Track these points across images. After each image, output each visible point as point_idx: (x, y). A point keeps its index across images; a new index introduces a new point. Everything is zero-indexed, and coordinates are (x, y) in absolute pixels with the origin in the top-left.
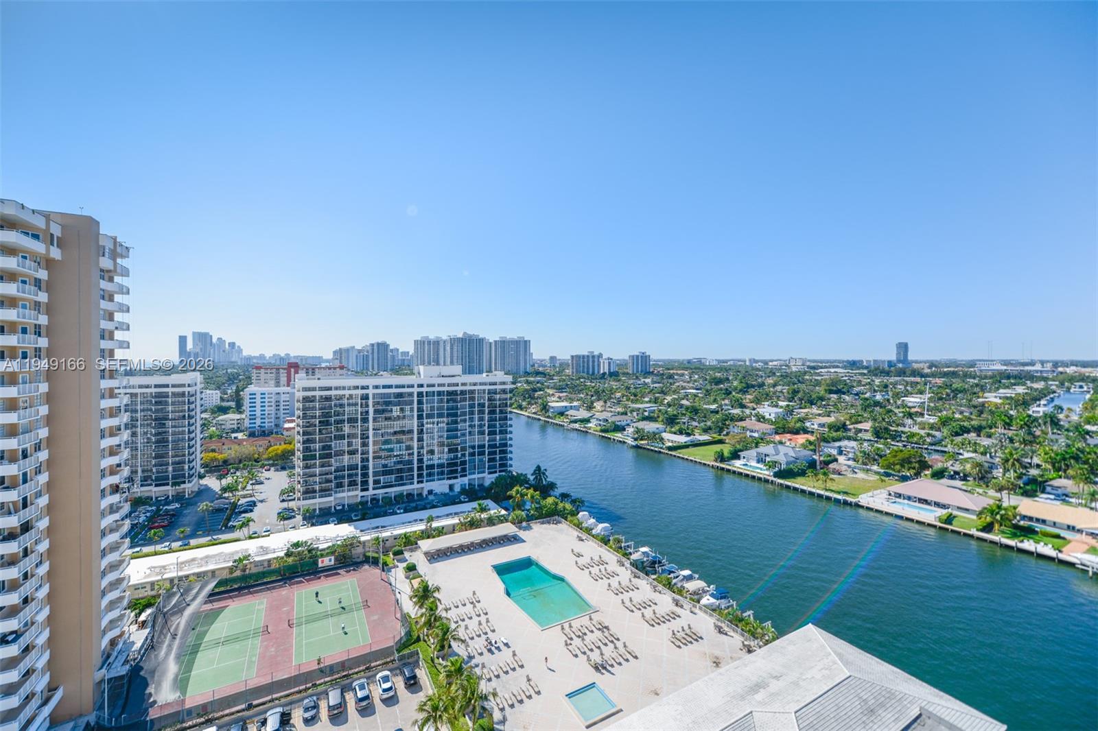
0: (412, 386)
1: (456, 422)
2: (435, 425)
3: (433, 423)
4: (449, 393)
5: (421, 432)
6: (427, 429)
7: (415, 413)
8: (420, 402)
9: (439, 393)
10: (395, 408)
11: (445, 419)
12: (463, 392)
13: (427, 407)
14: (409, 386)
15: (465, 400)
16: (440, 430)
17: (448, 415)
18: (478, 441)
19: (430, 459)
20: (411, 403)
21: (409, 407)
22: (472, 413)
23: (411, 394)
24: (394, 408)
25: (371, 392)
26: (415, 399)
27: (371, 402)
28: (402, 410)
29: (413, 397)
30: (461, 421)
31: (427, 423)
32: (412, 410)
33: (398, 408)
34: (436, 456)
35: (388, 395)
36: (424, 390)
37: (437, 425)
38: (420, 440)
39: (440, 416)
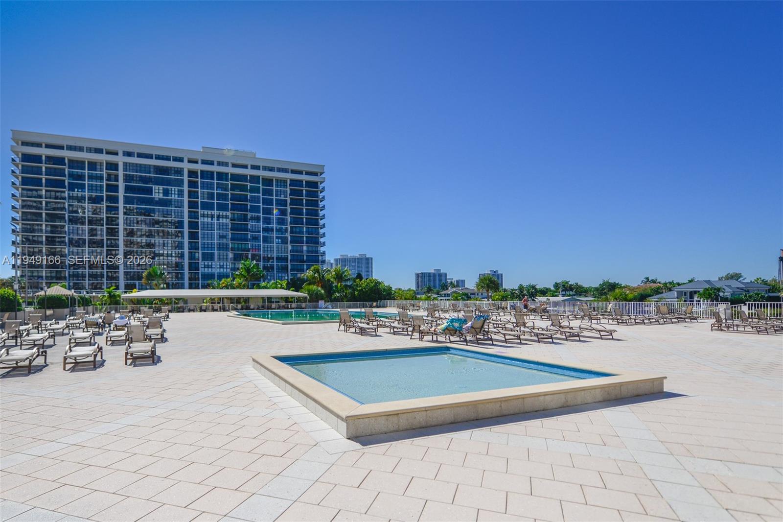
0: (181, 160)
1: (245, 218)
2: (215, 220)
3: (212, 217)
4: (235, 177)
5: (193, 225)
6: (203, 223)
7: (186, 199)
8: (192, 184)
9: (221, 176)
10: (157, 187)
11: (229, 214)
12: (255, 179)
13: (203, 193)
14: (176, 159)
15: (257, 190)
16: (221, 227)
17: (234, 208)
18: (278, 251)
19: (208, 267)
20: (180, 183)
21: (177, 188)
22: (268, 212)
23: (179, 171)
24: (155, 188)
25: (120, 160)
26: (186, 178)
27: (121, 173)
28: (166, 192)
29: (182, 175)
30: (252, 218)
31: (203, 216)
32: (181, 193)
33: (161, 188)
34: (216, 263)
35: (146, 169)
36: (199, 167)
37: (218, 220)
38: (193, 236)
39: (222, 207)
